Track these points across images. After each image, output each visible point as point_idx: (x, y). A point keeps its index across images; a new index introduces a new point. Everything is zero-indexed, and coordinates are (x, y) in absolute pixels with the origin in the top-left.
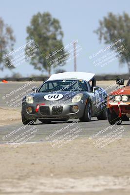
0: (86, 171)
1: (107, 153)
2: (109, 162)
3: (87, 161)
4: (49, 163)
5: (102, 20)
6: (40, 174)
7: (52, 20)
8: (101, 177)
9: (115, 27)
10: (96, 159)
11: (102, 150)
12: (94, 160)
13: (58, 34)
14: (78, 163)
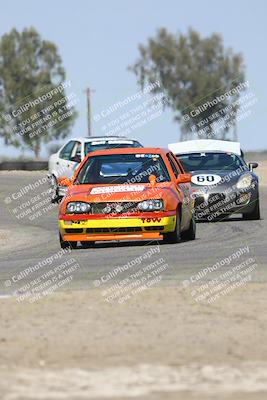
0: (113, 355)
1: (156, 316)
2: (159, 336)
3: (114, 333)
4: (37, 338)
5: (146, 44)
6: (17, 360)
7: (42, 45)
8: (144, 367)
9: (171, 60)
10: (134, 329)
12: (129, 332)
13: (54, 74)
14: (96, 338)
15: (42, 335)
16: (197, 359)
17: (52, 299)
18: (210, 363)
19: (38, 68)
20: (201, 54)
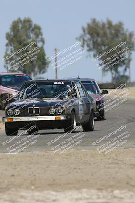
0: (68, 184)
1: (90, 165)
2: (92, 175)
3: (69, 173)
5: (86, 26)
6: (20, 186)
7: (33, 26)
8: (85, 190)
9: (98, 35)
10: (79, 171)
11: (86, 162)
12: (77, 172)
13: (39, 41)
14: (60, 176)
15: (33, 173)
16: (111, 186)
17: (38, 155)
18: (118, 188)
19: (30, 38)
20: (113, 32)
